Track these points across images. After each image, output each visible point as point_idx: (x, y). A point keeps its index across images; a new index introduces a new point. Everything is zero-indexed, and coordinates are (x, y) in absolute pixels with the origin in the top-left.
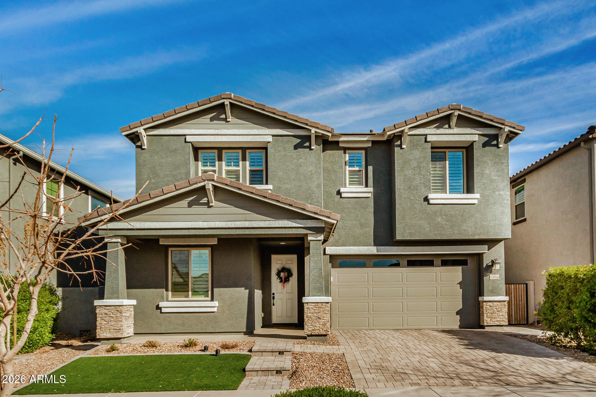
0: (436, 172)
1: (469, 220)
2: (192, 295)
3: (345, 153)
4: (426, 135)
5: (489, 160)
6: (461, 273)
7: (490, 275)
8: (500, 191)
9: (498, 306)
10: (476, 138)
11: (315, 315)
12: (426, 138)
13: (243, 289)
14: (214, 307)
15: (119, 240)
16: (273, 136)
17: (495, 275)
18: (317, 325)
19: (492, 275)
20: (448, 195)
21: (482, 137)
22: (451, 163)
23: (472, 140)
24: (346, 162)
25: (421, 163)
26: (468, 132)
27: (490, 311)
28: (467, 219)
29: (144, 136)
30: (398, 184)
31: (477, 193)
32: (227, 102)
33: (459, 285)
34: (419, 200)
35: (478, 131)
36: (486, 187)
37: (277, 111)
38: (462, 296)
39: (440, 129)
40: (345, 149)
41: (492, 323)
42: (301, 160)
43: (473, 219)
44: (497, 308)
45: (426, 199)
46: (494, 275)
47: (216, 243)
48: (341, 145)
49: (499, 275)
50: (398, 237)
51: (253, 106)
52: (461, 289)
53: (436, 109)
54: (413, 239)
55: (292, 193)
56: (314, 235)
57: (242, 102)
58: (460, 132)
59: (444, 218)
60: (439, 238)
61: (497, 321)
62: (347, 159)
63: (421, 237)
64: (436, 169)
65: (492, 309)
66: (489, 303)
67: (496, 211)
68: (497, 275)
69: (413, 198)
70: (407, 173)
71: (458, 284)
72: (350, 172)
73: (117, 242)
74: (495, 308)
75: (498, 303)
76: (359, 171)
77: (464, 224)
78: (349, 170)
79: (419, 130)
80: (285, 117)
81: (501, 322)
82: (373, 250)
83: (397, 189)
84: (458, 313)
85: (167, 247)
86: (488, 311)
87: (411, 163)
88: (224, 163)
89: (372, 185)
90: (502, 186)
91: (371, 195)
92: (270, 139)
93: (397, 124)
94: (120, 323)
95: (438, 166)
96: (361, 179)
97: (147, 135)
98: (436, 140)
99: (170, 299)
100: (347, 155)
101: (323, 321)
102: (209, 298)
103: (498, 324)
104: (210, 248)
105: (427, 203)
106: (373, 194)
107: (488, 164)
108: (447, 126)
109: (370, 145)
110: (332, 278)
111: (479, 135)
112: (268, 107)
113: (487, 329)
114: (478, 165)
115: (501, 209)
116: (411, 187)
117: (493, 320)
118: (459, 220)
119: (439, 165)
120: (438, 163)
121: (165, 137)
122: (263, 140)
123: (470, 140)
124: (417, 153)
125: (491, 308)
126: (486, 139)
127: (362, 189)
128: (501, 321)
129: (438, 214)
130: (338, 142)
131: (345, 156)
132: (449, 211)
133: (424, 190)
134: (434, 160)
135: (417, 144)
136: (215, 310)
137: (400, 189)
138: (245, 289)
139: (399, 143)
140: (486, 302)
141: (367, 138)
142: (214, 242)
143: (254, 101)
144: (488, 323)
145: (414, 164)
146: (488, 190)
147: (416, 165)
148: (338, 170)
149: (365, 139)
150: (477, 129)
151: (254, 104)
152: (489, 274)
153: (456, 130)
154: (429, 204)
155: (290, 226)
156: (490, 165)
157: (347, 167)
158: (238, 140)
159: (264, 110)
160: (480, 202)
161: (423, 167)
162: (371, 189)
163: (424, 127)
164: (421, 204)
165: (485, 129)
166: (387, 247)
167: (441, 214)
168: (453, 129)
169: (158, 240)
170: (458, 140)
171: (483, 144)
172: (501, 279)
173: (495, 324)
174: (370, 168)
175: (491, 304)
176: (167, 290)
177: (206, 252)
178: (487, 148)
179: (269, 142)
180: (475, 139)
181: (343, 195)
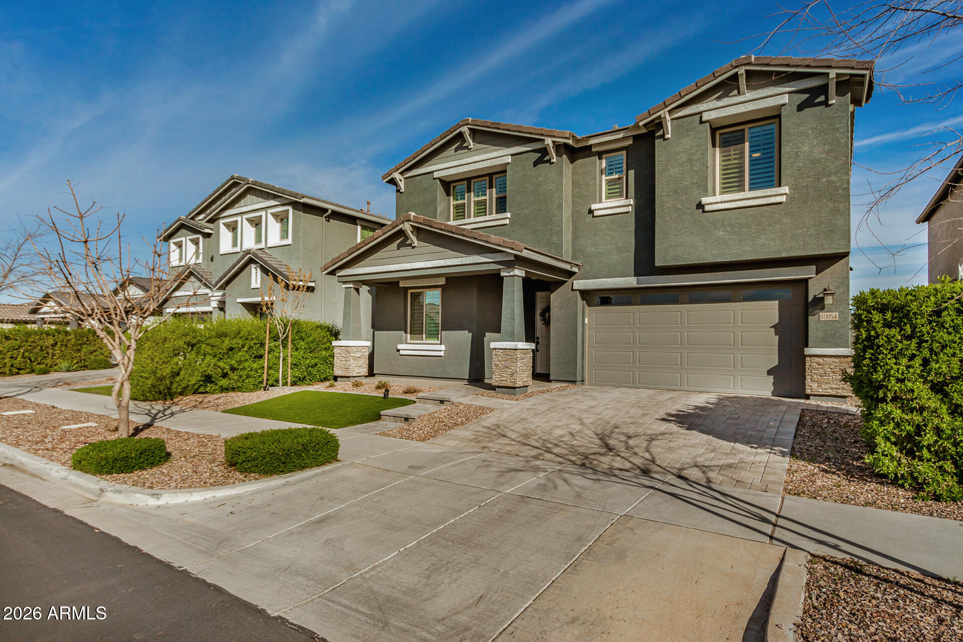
0: (730, 162)
1: (771, 228)
2: (426, 338)
3: (600, 158)
4: (701, 113)
5: (809, 129)
6: (778, 311)
7: (821, 314)
8: (830, 176)
9: (834, 364)
10: (785, 99)
11: (503, 363)
12: (701, 117)
13: (467, 331)
14: (441, 351)
15: (352, 286)
16: (512, 155)
17: (830, 313)
18: (504, 375)
19: (824, 314)
20: (748, 194)
21: (797, 96)
22: (753, 144)
23: (776, 104)
24: (602, 170)
25: (693, 154)
26: (770, 93)
27: (818, 372)
28: (768, 228)
29: (401, 180)
30: (660, 189)
31: (786, 185)
32: (465, 129)
33: (773, 329)
34: (689, 209)
35: (788, 87)
36: (802, 174)
37: (512, 126)
38: (779, 346)
39: (724, 99)
40: (600, 155)
41: (821, 390)
42: (541, 178)
43: (777, 226)
44: (832, 367)
45: (700, 206)
46: (827, 314)
47: (444, 283)
48: (594, 150)
49: (837, 314)
50: (658, 263)
51: (488, 127)
52: (776, 335)
53: (712, 73)
54: (679, 264)
55: (531, 219)
56: (507, 270)
57: (478, 126)
58: (757, 97)
59: (729, 229)
60: (720, 260)
61: (831, 388)
62: (604, 165)
63: (692, 261)
64: (730, 157)
65: (822, 368)
66: (817, 359)
67: (822, 210)
68: (834, 314)
69: (680, 207)
70: (672, 172)
71: (772, 327)
72: (609, 182)
73: (351, 288)
74: (827, 366)
75: (834, 359)
76: (619, 179)
77: (762, 236)
78: (606, 180)
79: (690, 108)
80: (520, 132)
81: (838, 391)
82: (631, 281)
83: (658, 197)
84: (770, 372)
85: (406, 289)
86: (813, 371)
87: (678, 157)
88: (472, 194)
89: (634, 195)
90: (834, 168)
91: (632, 208)
92: (509, 159)
93: (652, 109)
94: (349, 363)
95: (732, 153)
96: (621, 189)
97: (404, 178)
98: (715, 117)
99: (409, 341)
100: (604, 161)
101: (511, 370)
102: (439, 342)
103: (833, 392)
104: (441, 289)
105: (701, 210)
106: (634, 207)
107: (808, 136)
108: (735, 92)
109: (631, 142)
110: (586, 319)
111: (790, 93)
112: (503, 125)
113: (813, 402)
114: (789, 141)
115: (831, 205)
116: (679, 191)
117: (823, 386)
118: (753, 231)
119: (734, 150)
120: (732, 148)
121: (418, 177)
122: (501, 163)
123: (774, 105)
124: (687, 142)
125: (821, 366)
126: (805, 96)
127: (623, 202)
128: (839, 389)
129: (718, 225)
130: (590, 147)
131: (601, 164)
132: (736, 219)
133: (697, 192)
134: (727, 144)
135: (689, 128)
136: (442, 354)
137: (661, 196)
138: (469, 332)
139: (660, 133)
140: (810, 356)
141: (622, 135)
142: (442, 282)
143: (490, 120)
144: (813, 390)
145: (684, 158)
146: (807, 177)
147: (685, 159)
148: (590, 183)
149: (621, 136)
150: (786, 85)
151: (489, 125)
152: (817, 311)
153: (749, 95)
154: (704, 212)
155: (480, 261)
156: (811, 136)
157: (604, 176)
158: (478, 167)
159: (499, 129)
160: (791, 198)
161: (697, 160)
162: (632, 202)
163: (698, 102)
164: (693, 213)
165: (801, 81)
166: (652, 277)
167: (723, 224)
168: (744, 94)
169: (398, 283)
170: (753, 109)
171: (798, 106)
172: (841, 320)
173: (827, 394)
174: (632, 173)
175: (820, 360)
176: (406, 332)
177: (438, 293)
178: (807, 111)
179: (508, 163)
180: (782, 102)
181: (596, 213)
